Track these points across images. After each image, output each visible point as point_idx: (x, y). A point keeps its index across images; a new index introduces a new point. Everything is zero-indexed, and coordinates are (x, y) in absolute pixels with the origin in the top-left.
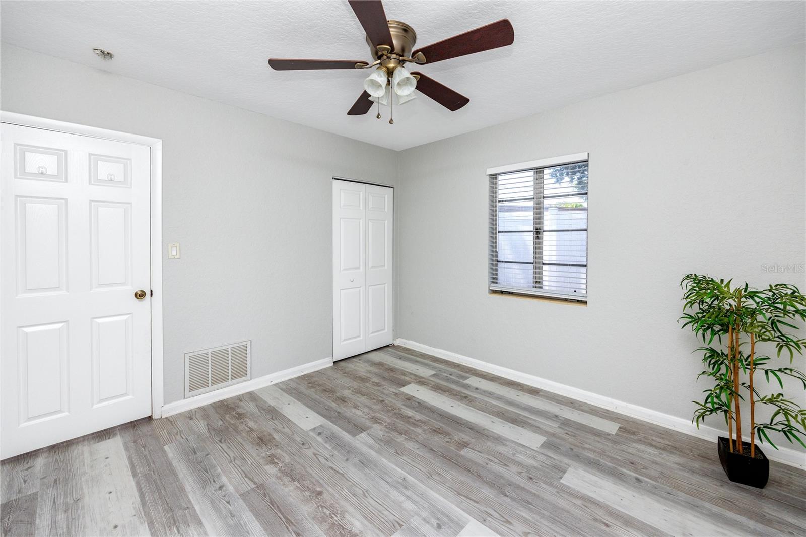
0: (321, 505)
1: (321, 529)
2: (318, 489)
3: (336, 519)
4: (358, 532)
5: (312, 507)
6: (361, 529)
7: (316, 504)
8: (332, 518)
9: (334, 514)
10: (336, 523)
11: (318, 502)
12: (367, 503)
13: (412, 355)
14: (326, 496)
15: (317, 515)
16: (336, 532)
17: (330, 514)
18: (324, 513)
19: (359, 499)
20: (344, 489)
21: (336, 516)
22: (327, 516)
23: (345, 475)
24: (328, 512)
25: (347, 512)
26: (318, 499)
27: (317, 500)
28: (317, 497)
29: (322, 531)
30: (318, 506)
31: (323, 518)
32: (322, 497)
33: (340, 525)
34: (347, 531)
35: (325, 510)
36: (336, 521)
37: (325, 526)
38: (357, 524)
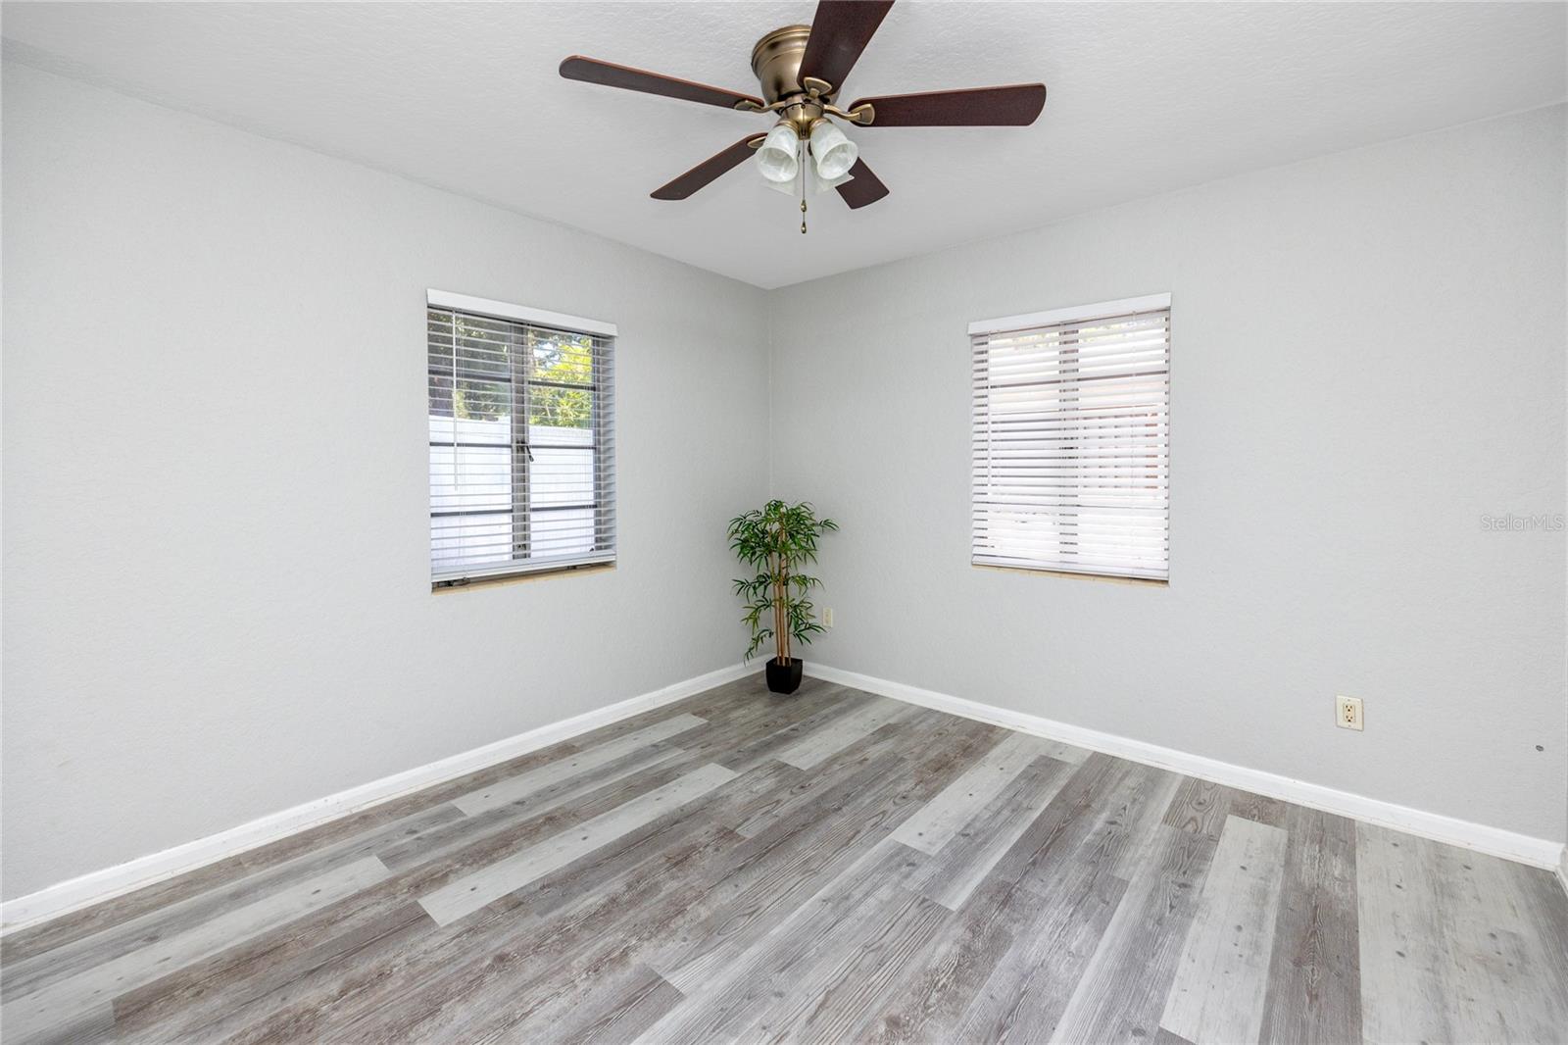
0: (922, 1011)
1: (975, 997)
2: (882, 1028)
3: (944, 980)
4: (958, 946)
5: (932, 1026)
6: (951, 942)
7: (922, 1020)
8: (944, 986)
9: (936, 984)
10: (953, 978)
11: (915, 1018)
12: (896, 943)
13: (144, 911)
14: (896, 1010)
15: (948, 1012)
16: (971, 974)
17: (938, 991)
18: (939, 1002)
19: (890, 955)
20: (869, 983)
21: (939, 981)
22: (944, 994)
23: (831, 988)
24: (935, 996)
25: (924, 967)
26: (909, 1021)
27: (912, 1021)
28: (904, 1026)
29: (976, 994)
30: (927, 1015)
31: (950, 1001)
32: (902, 1016)
33: (954, 971)
34: (962, 959)
35: (932, 1000)
36: (949, 978)
37: (964, 991)
38: (943, 949)
